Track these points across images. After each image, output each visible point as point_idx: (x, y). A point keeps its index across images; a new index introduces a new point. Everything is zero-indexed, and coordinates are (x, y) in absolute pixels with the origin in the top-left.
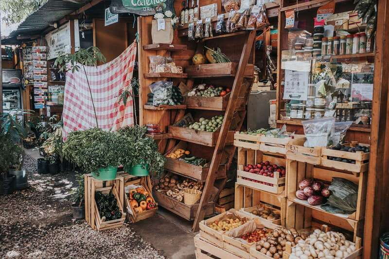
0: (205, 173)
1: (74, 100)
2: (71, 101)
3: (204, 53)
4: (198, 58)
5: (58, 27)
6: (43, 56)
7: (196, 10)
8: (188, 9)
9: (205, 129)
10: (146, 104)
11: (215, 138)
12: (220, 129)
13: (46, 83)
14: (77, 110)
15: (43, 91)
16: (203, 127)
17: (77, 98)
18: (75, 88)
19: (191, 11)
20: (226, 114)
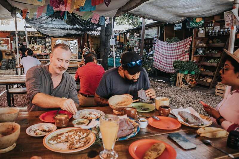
0: (214, 74)
1: (159, 53)
2: (157, 53)
3: (212, 40)
4: (211, 42)
5: (148, 28)
6: (138, 38)
7: (212, 27)
8: (209, 27)
9: (214, 62)
10: (194, 55)
11: (217, 64)
12: (219, 62)
13: (138, 47)
14: (160, 56)
15: (137, 50)
16: (213, 61)
17: (160, 53)
18: (159, 49)
19: (210, 28)
20: (221, 58)
